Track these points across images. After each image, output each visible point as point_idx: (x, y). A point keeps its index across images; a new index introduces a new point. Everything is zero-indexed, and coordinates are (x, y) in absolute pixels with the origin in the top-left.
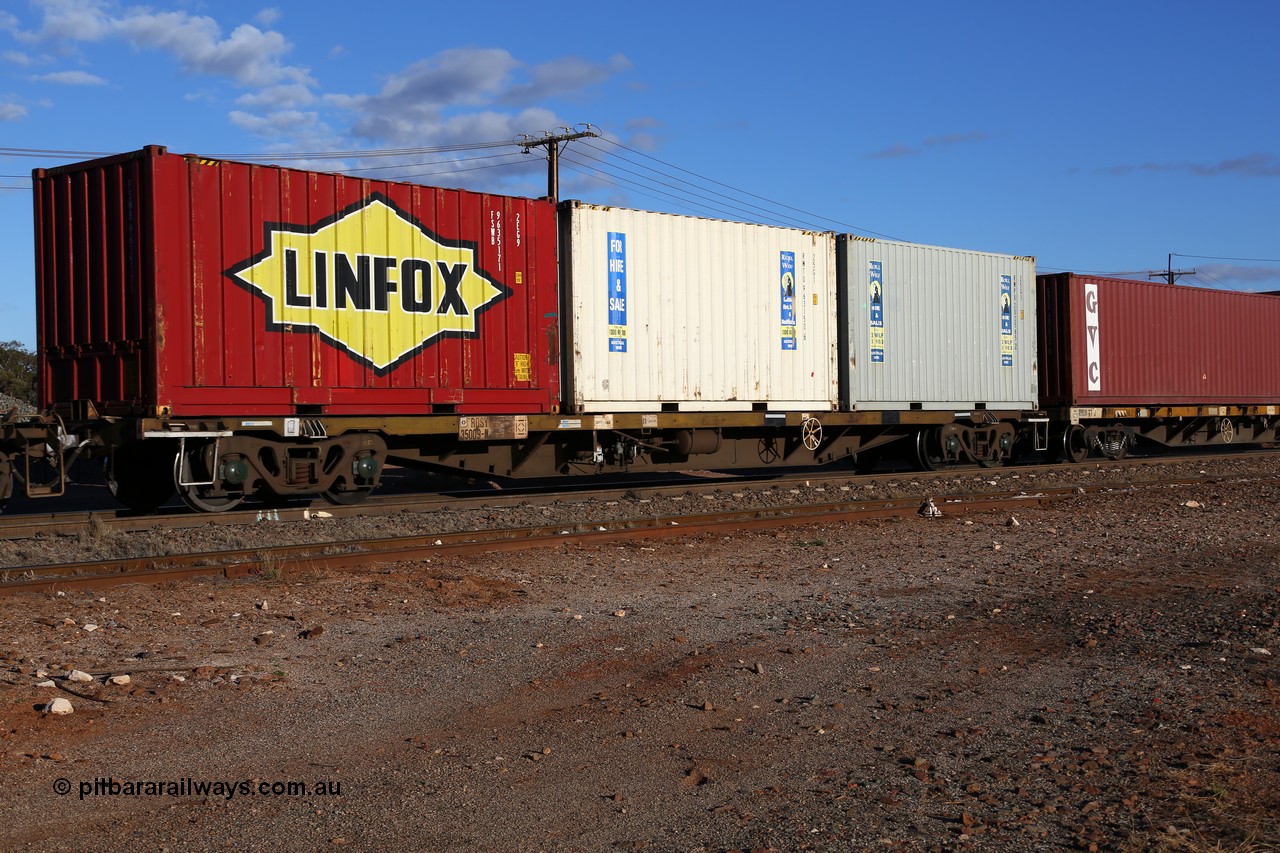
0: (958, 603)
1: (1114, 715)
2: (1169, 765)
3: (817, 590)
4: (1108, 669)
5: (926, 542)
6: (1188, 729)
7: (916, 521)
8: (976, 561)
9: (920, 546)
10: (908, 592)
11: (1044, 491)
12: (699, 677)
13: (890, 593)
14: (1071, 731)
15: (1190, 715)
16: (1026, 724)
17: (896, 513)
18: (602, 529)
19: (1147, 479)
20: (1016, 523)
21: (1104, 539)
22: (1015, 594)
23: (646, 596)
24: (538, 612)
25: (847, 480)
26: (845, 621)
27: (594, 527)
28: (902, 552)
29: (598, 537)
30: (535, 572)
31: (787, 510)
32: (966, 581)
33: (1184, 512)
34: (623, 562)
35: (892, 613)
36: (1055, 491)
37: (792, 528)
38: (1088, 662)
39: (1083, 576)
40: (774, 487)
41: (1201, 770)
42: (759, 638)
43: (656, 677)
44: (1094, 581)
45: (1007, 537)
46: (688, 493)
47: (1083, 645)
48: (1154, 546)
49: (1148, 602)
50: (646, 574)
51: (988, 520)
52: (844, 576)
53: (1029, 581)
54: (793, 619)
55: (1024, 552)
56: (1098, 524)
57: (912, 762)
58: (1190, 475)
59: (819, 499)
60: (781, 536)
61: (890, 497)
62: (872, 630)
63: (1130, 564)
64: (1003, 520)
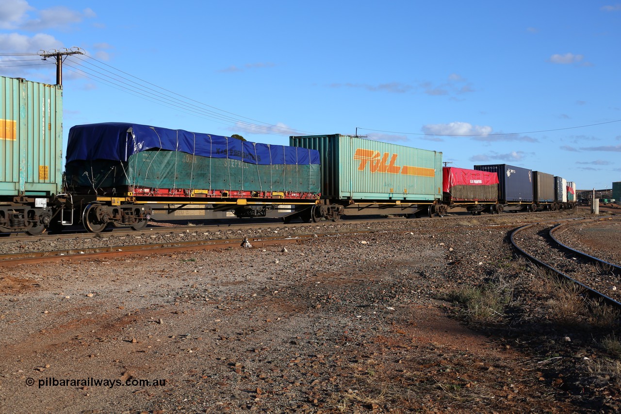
0: (258, 288)
1: (327, 339)
2: (350, 361)
3: (191, 282)
4: (325, 318)
5: (244, 259)
6: (359, 345)
7: (239, 249)
8: (267, 269)
9: (241, 262)
10: (235, 283)
11: (299, 236)
12: (130, 326)
13: (227, 284)
14: (308, 347)
15: (360, 339)
16: (288, 345)
17: (230, 245)
18: (82, 253)
19: (345, 231)
20: (286, 250)
21: (326, 258)
22: (284, 284)
23: (104, 286)
24: (46, 295)
25: (207, 230)
26: (204, 297)
27: (77, 251)
28: (232, 264)
29: (80, 257)
30: (45, 274)
31: (177, 243)
32: (262, 278)
33: (360, 246)
34: (92, 269)
35: (227, 294)
36: (304, 236)
37: (180, 253)
38: (316, 315)
39: (316, 275)
40: (171, 233)
41: (364, 363)
42: (161, 306)
43: (108, 326)
44: (320, 278)
45: (282, 257)
46: (128, 235)
47: (314, 308)
48: (347, 262)
49: (344, 287)
50: (105, 275)
51: (273, 249)
52: (204, 276)
53: (291, 278)
54: (178, 297)
55: (289, 264)
56: (323, 251)
57: (234, 365)
58: (363, 229)
59: (193, 238)
60: (174, 256)
61: (227, 238)
62: (217, 302)
63: (336, 270)
64: (280, 249)
